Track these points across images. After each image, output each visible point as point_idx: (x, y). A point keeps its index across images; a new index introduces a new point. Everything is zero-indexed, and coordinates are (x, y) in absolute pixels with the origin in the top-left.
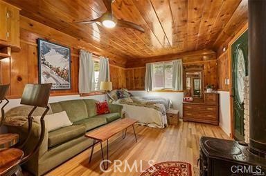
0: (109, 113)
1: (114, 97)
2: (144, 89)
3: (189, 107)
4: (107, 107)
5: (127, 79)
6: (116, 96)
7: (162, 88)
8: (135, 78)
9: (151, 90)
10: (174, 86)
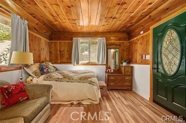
0: (28, 99)
1: (35, 73)
2: (70, 63)
3: (112, 78)
4: (25, 91)
5: (50, 52)
6: (38, 71)
7: (88, 62)
8: (60, 51)
9: (78, 63)
10: (98, 61)
